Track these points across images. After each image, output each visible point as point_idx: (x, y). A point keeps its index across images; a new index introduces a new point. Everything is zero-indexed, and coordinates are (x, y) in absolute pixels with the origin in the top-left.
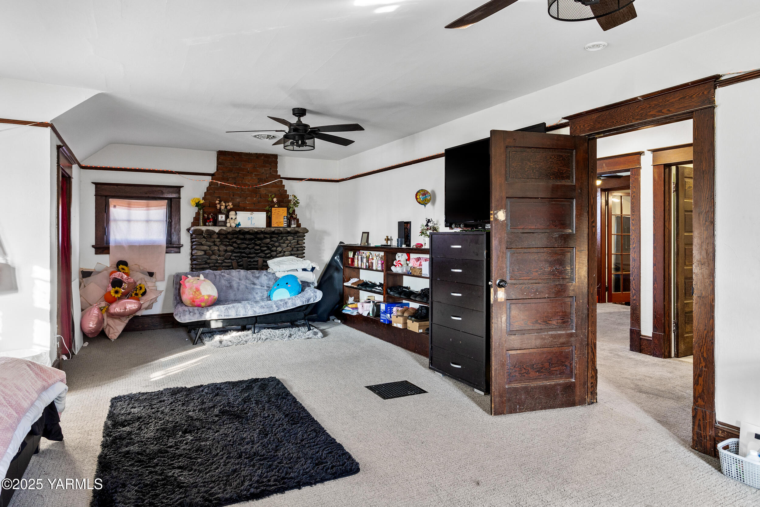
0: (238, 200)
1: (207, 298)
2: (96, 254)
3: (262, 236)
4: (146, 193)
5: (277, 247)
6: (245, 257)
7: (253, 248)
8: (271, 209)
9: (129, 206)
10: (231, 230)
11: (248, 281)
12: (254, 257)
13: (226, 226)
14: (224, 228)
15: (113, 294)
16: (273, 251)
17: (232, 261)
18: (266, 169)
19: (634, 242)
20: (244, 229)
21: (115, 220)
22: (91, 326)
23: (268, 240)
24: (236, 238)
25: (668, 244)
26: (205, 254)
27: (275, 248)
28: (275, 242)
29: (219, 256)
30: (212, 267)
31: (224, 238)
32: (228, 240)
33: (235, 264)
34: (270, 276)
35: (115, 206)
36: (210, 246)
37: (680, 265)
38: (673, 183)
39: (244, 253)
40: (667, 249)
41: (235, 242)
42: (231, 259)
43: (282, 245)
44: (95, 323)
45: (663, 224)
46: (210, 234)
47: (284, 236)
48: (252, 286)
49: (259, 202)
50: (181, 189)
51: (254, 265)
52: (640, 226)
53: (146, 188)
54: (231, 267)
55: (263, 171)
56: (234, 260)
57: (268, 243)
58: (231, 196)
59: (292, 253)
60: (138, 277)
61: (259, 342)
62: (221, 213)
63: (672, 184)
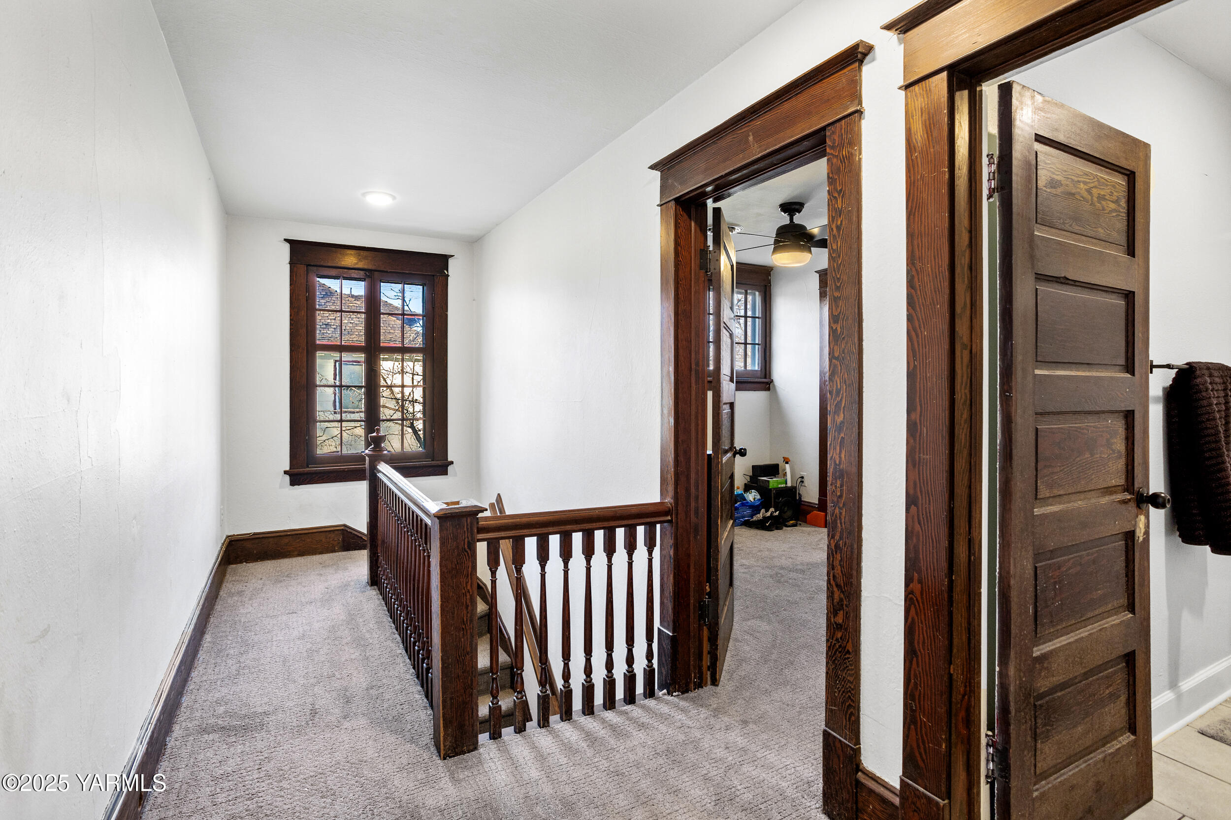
19: (838, 406)
25: (966, 415)
37: (1017, 502)
38: (991, 156)
40: (962, 434)
45: (946, 327)
52: (861, 340)
63: (985, 160)
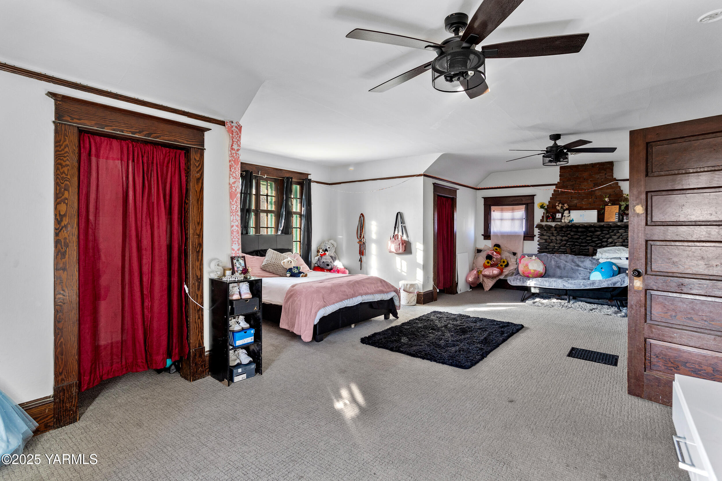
0: (575, 202)
1: (533, 271)
2: (484, 239)
3: (593, 229)
4: (512, 202)
5: (608, 239)
6: (578, 245)
7: (585, 238)
8: (605, 207)
9: (502, 210)
10: (564, 224)
11: (573, 264)
12: (586, 246)
13: (562, 222)
14: (559, 223)
15: (486, 264)
16: (603, 242)
17: (567, 248)
18: (601, 174)
20: (576, 224)
21: (494, 220)
22: (470, 279)
23: (599, 233)
24: (569, 230)
26: (546, 242)
27: (606, 239)
28: (606, 234)
29: (556, 244)
30: (551, 251)
31: (560, 231)
32: (563, 232)
33: (568, 250)
34: (594, 261)
35: (494, 211)
36: (549, 237)
39: (577, 242)
41: (569, 234)
42: (566, 247)
43: (613, 237)
44: (473, 278)
46: (550, 227)
47: (615, 230)
48: (577, 268)
49: (594, 202)
50: (535, 197)
51: (585, 252)
53: (512, 198)
54: (566, 253)
55: (599, 176)
56: (568, 247)
57: (599, 235)
58: (570, 199)
59: (624, 244)
60: (506, 255)
61: (564, 308)
62: (558, 212)
